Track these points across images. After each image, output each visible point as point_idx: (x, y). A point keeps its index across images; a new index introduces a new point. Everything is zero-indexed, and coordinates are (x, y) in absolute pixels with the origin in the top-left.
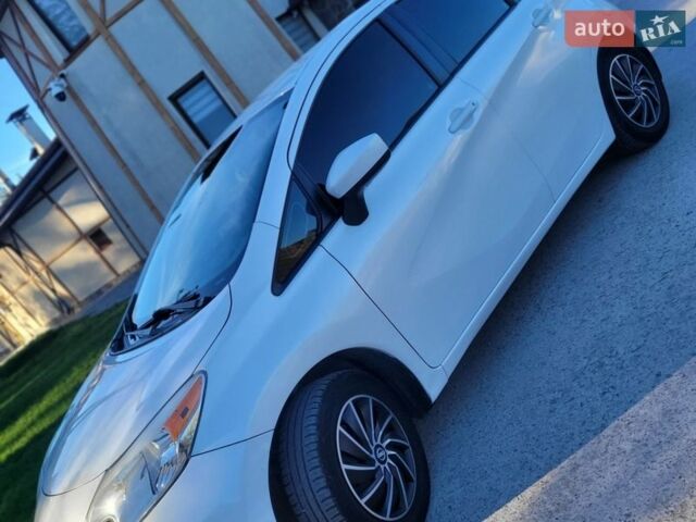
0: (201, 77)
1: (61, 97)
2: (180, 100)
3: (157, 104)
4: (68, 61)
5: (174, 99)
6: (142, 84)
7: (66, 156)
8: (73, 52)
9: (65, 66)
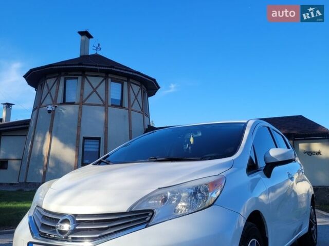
0: (99, 139)
1: (49, 112)
2: (86, 140)
3: (78, 136)
4: (61, 104)
5: (85, 138)
6: (79, 127)
7: (27, 128)
8: (64, 103)
9: (58, 105)
